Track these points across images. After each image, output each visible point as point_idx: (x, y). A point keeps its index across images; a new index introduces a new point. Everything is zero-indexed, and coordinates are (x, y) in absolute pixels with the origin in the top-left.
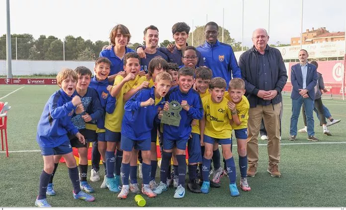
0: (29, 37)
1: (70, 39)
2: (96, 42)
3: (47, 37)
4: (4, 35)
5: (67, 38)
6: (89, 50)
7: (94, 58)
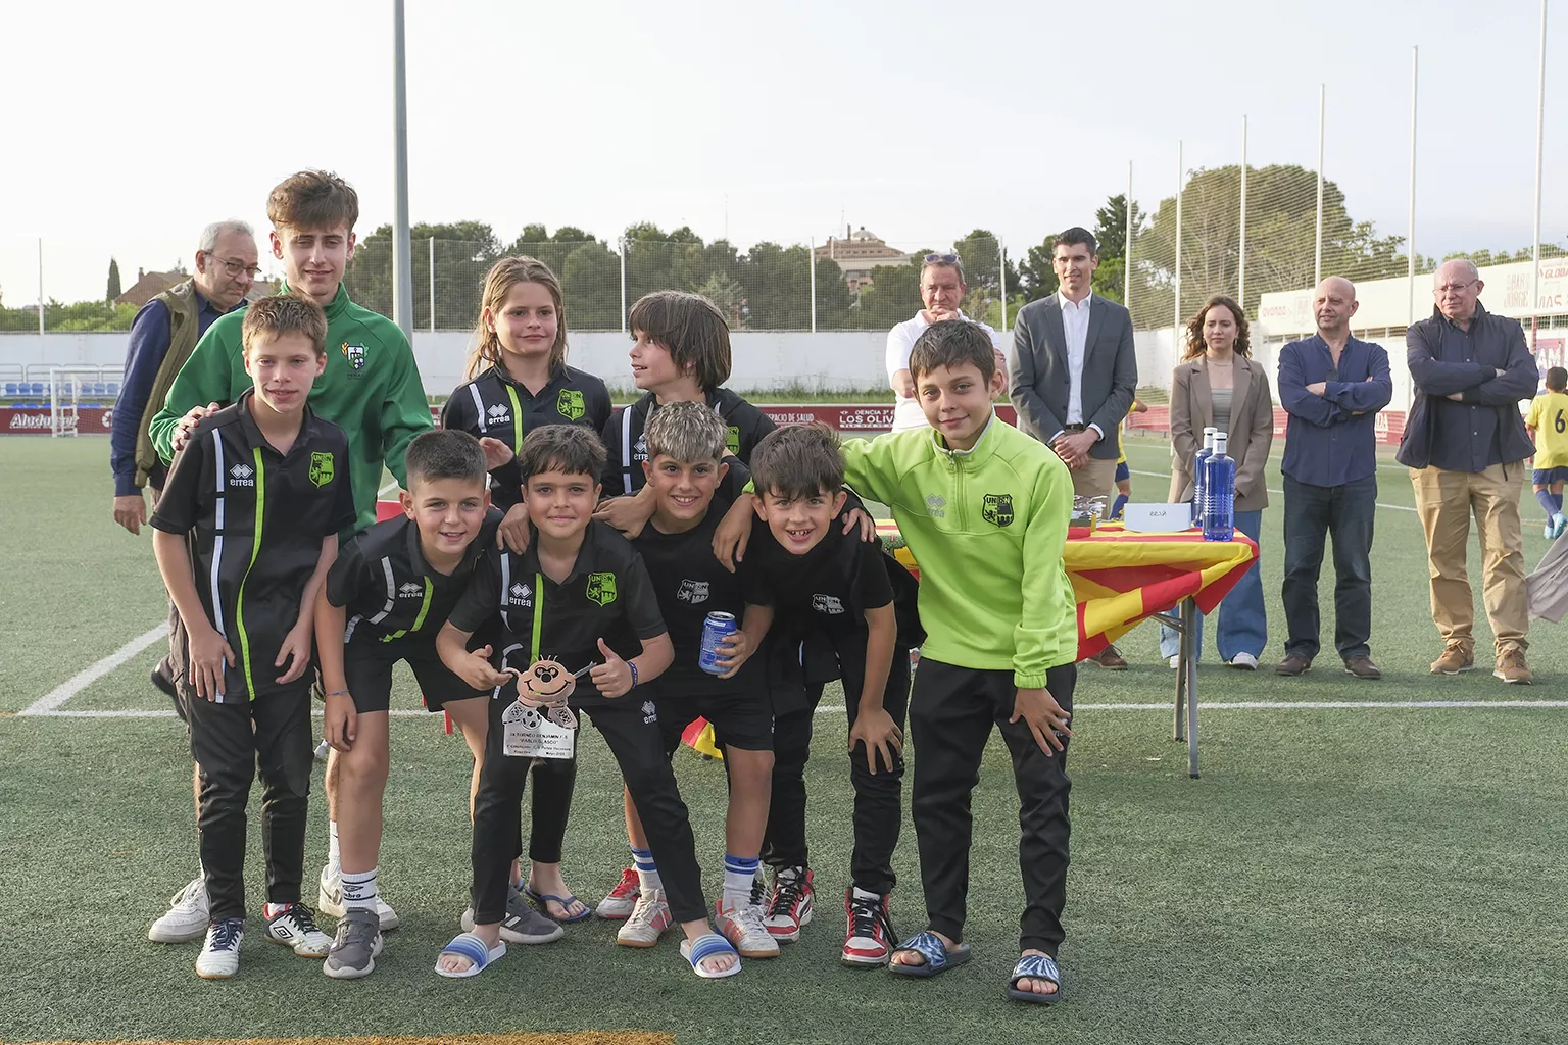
0: (477, 235)
1: (644, 237)
2: (751, 251)
3: (551, 233)
4: (380, 230)
5: (632, 234)
6: (724, 286)
7: (742, 317)
